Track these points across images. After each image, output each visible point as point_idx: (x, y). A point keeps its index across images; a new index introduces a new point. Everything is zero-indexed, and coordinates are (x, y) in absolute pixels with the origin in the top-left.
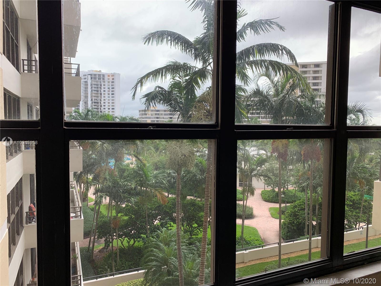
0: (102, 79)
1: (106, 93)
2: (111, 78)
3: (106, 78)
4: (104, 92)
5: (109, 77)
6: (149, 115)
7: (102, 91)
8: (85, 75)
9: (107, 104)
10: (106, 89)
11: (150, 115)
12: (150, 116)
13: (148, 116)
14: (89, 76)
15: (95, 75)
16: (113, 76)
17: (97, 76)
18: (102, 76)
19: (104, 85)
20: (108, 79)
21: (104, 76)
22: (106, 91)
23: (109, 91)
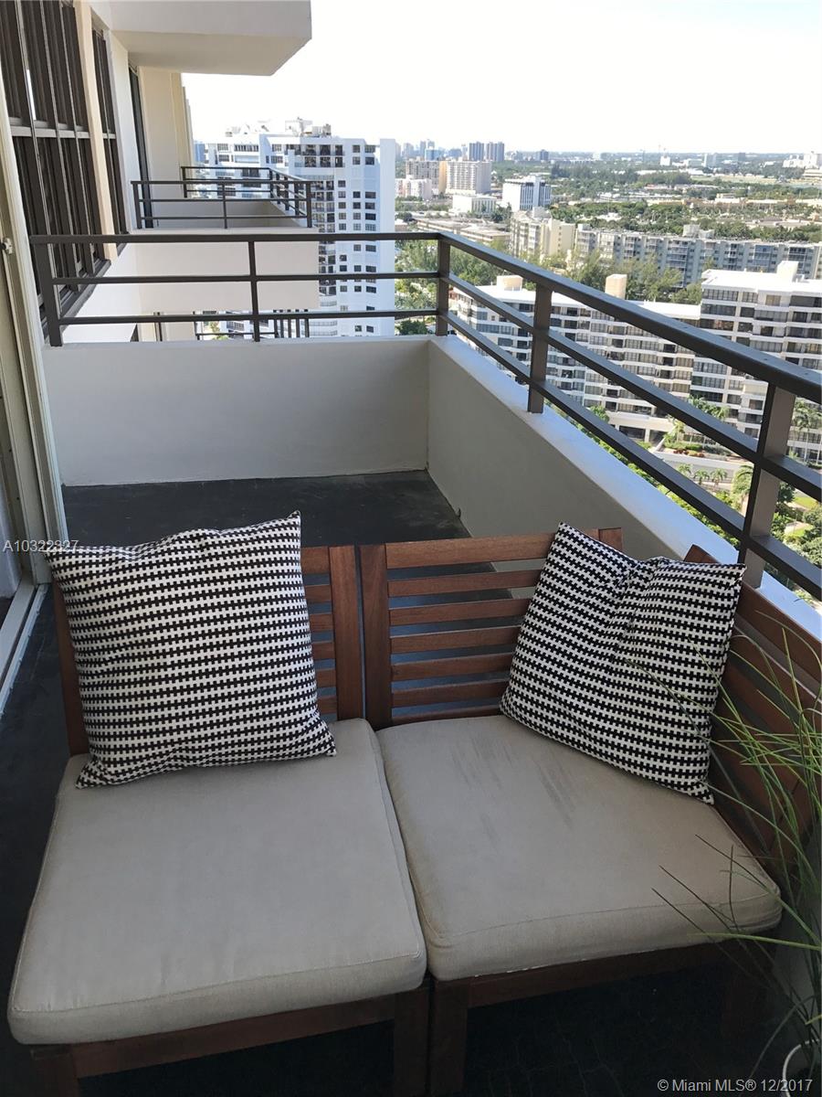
0: (333, 161)
1: (349, 211)
2: (362, 155)
3: (348, 158)
4: (343, 211)
5: (356, 155)
7: (335, 205)
15: (310, 149)
16: (369, 149)
17: (318, 149)
18: (333, 149)
19: (342, 183)
20: (357, 162)
21: (339, 150)
22: (349, 205)
23: (357, 206)
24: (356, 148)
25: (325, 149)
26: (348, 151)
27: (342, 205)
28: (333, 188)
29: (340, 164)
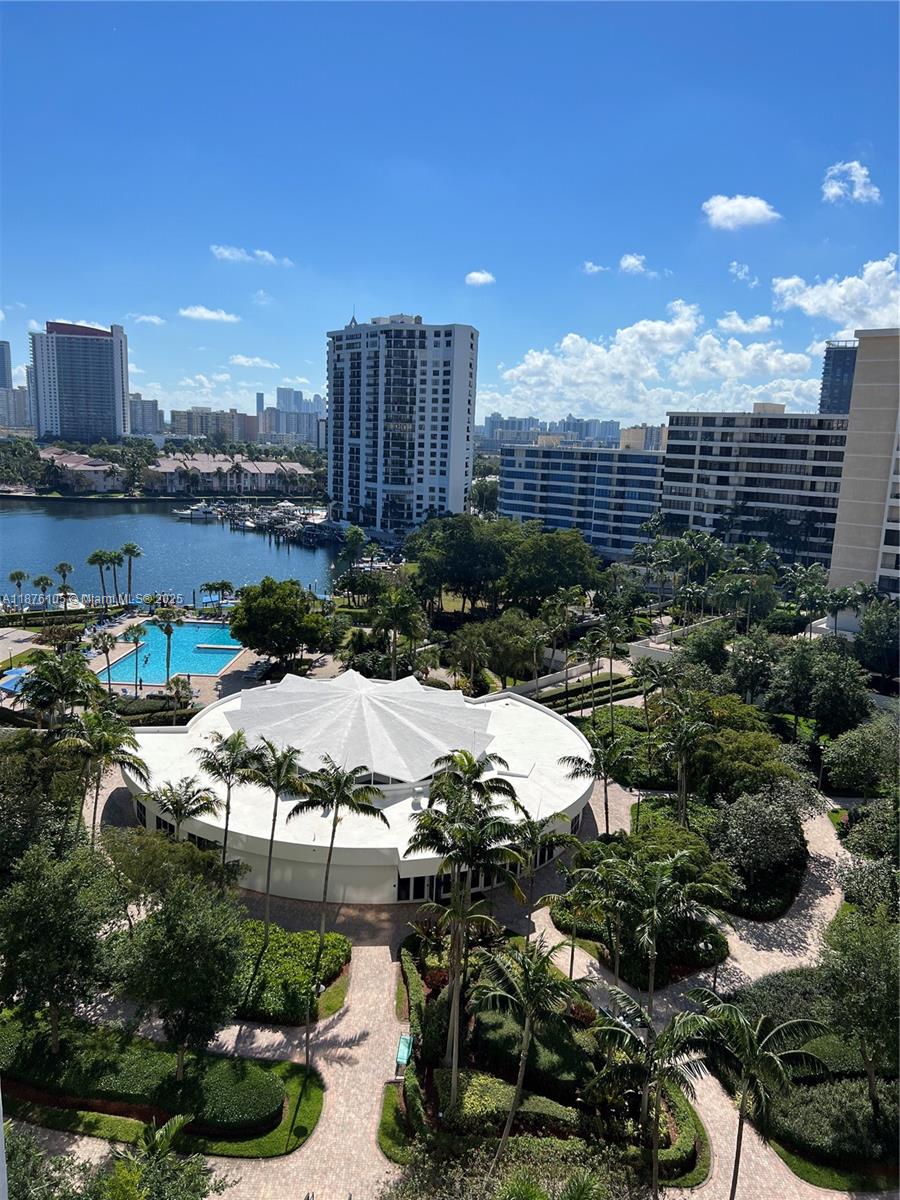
0: (417, 343)
1: (429, 387)
2: (442, 339)
3: (430, 341)
4: (423, 386)
5: (437, 339)
6: (520, 466)
7: (417, 381)
8: (374, 335)
9: (428, 423)
10: (430, 377)
11: (523, 465)
12: (523, 470)
13: (516, 469)
14: (383, 336)
15: (399, 333)
16: (448, 334)
17: (405, 333)
18: (417, 334)
19: (424, 363)
20: (436, 345)
21: (423, 334)
22: (429, 382)
23: (436, 382)
24: (437, 334)
25: (411, 333)
26: (430, 335)
27: (423, 382)
28: (415, 367)
29: (422, 346)
